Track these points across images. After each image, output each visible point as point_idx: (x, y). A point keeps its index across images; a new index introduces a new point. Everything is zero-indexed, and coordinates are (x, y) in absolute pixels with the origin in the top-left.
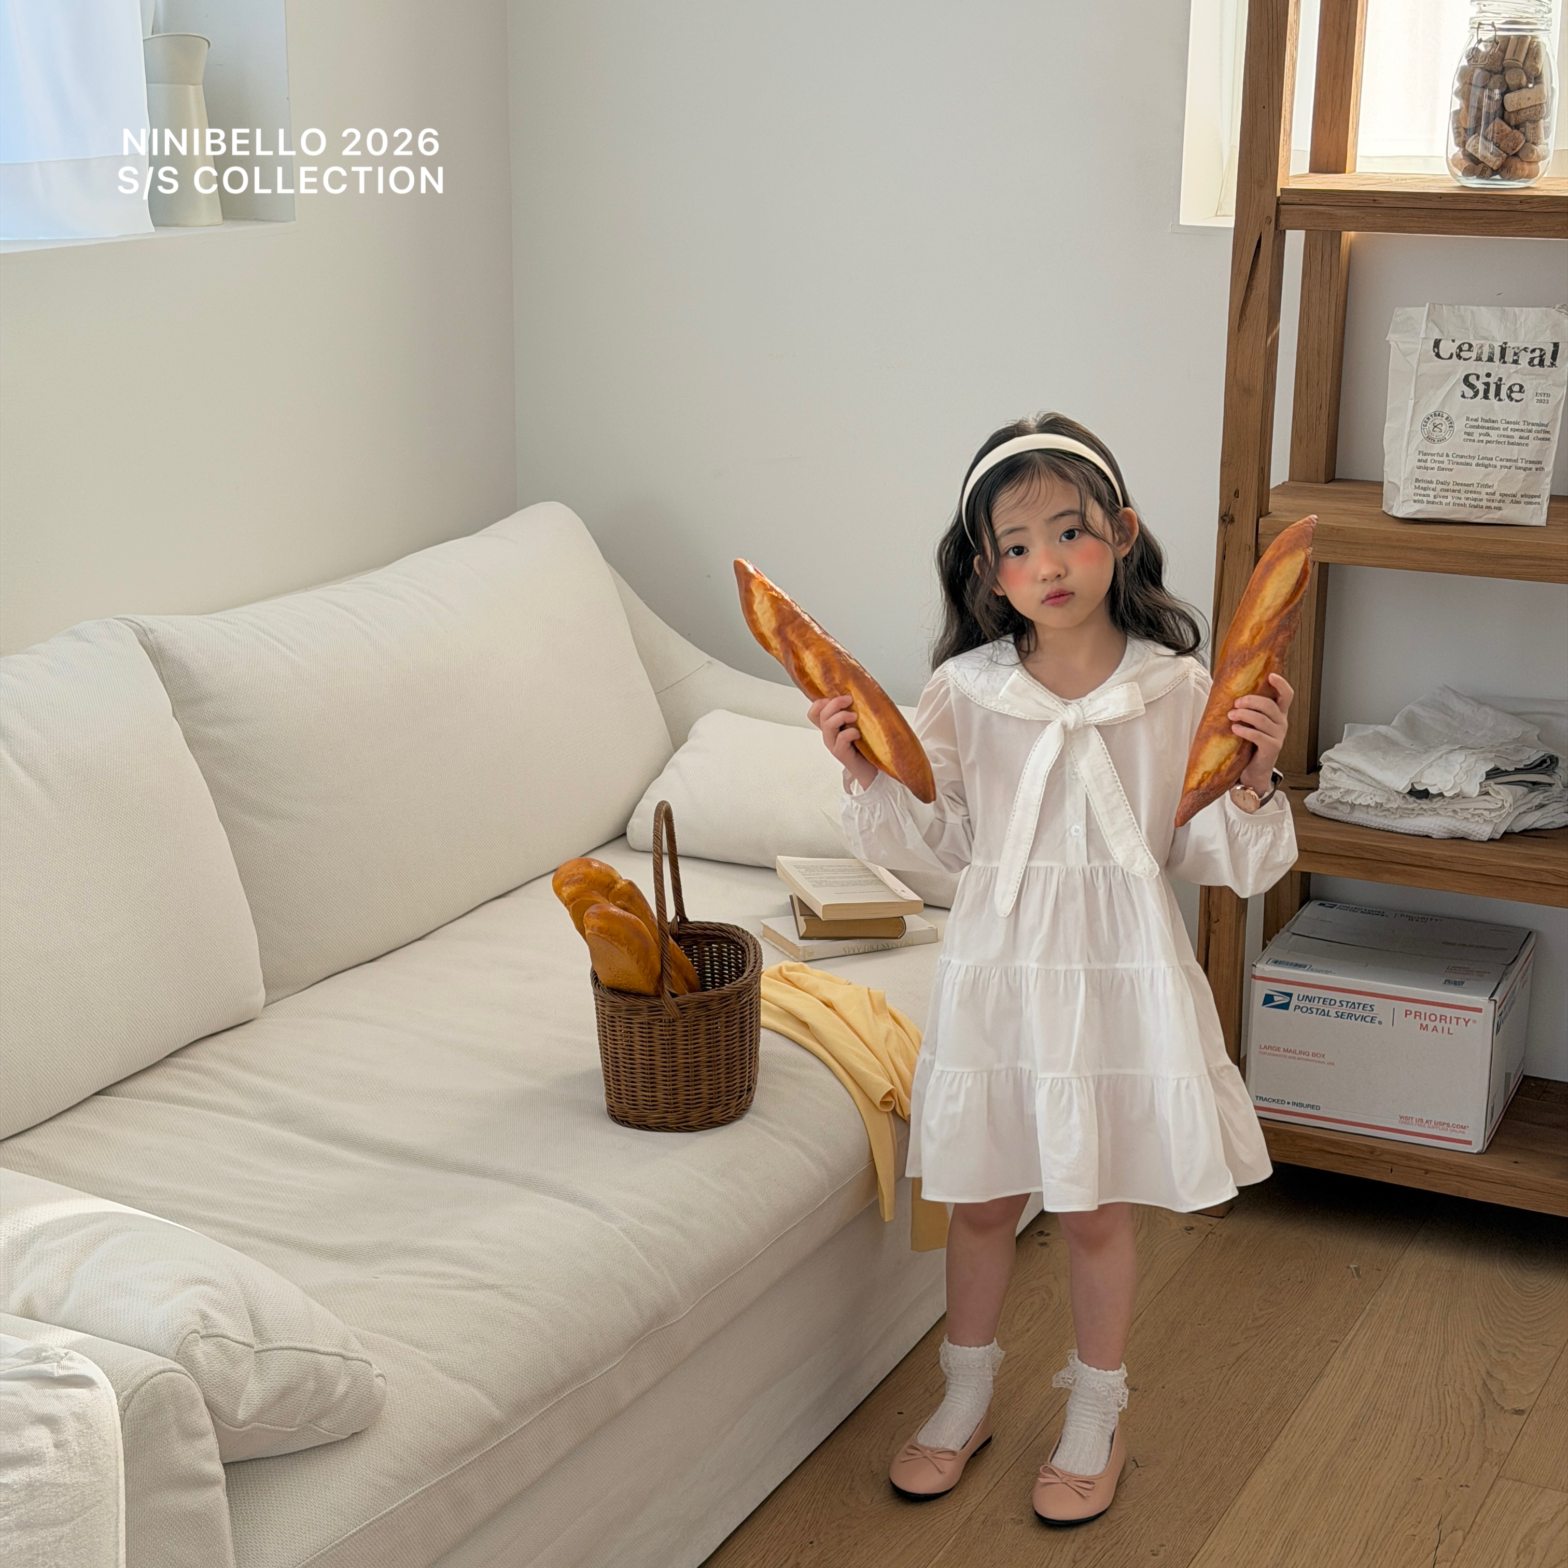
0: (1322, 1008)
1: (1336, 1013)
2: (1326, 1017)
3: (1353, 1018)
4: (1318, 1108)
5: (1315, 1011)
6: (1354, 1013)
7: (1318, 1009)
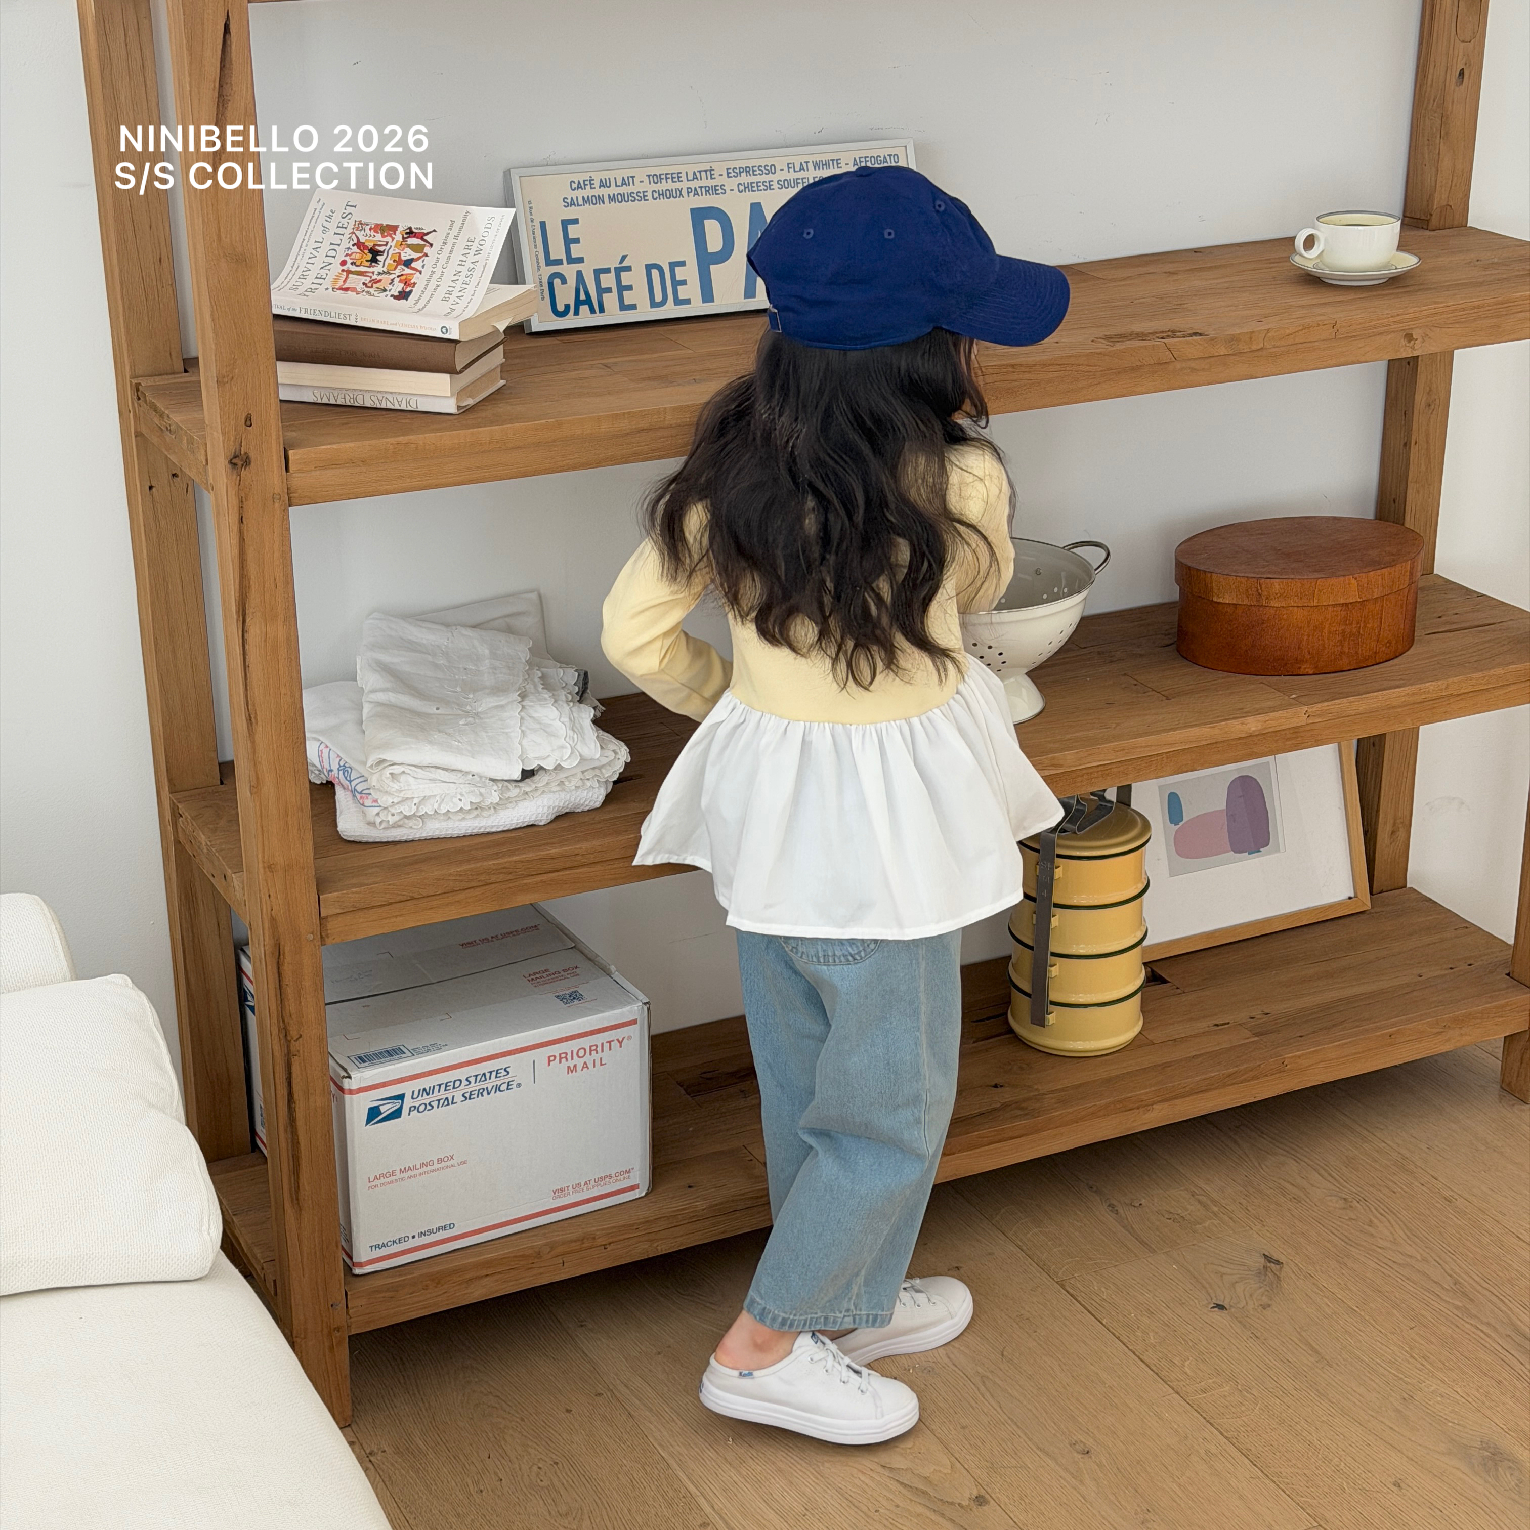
0: (444, 1097)
1: (463, 1095)
2: (451, 1106)
3: (485, 1093)
4: (451, 1226)
5: (435, 1104)
6: (485, 1087)
7: (439, 1101)
